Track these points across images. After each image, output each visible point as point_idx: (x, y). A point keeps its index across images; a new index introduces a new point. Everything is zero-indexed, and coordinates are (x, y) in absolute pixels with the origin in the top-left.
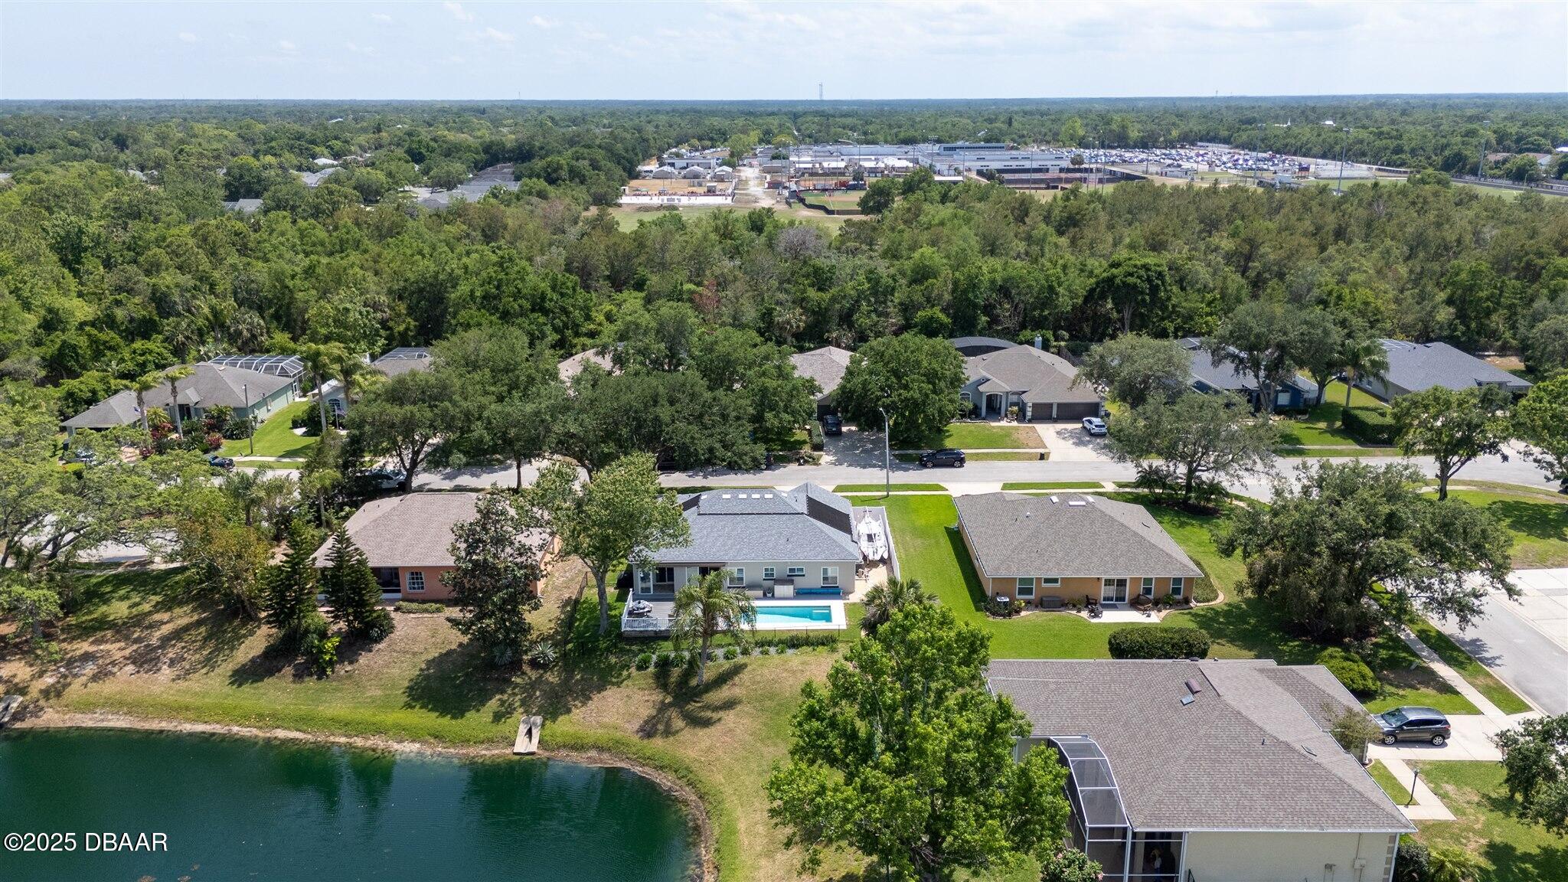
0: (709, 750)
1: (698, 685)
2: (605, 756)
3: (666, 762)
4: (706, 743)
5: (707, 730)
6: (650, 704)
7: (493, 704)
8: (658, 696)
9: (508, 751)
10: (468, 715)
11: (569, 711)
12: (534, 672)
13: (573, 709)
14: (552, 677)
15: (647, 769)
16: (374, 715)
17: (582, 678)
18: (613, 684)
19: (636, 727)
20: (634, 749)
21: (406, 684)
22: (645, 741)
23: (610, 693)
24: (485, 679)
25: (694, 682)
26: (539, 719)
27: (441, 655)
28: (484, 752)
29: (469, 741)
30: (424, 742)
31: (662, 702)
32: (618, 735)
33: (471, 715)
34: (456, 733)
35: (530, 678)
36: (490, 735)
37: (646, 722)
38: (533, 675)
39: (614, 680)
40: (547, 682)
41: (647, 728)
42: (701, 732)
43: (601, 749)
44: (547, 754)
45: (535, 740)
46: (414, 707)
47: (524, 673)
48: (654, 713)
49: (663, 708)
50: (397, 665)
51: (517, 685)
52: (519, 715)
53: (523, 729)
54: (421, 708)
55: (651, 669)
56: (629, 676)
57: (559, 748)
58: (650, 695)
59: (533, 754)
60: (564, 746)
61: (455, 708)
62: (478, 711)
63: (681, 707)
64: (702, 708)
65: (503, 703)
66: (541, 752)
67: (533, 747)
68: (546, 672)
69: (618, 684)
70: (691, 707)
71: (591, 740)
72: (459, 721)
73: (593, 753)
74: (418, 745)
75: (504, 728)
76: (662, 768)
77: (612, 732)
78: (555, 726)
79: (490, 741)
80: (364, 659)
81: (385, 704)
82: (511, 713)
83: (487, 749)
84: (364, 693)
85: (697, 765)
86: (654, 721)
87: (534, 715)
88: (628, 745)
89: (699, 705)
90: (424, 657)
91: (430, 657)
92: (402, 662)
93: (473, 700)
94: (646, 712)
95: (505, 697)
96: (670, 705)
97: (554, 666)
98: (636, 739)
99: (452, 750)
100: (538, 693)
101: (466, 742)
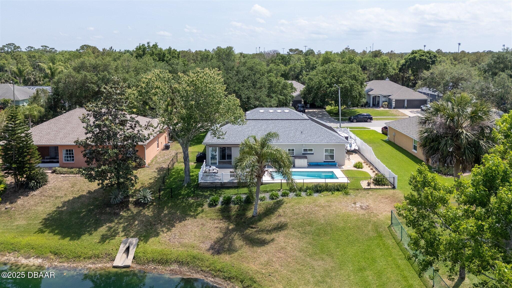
0: (268, 264)
1: (253, 216)
2: (185, 269)
3: (233, 274)
4: (264, 259)
5: (263, 248)
6: (218, 230)
7: (103, 230)
8: (223, 225)
9: (109, 265)
10: (83, 237)
11: (157, 235)
12: (136, 209)
13: (161, 233)
14: (148, 212)
15: (217, 280)
16: (15, 237)
17: (169, 213)
18: (192, 216)
19: (208, 246)
20: (207, 263)
21: (45, 216)
22: (216, 257)
23: (189, 222)
24: (101, 213)
25: (250, 214)
26: (134, 241)
27: (74, 199)
28: (90, 266)
29: (80, 257)
30: (45, 258)
31: (228, 228)
32: (195, 252)
33: (86, 238)
34: (71, 251)
35: (132, 213)
36: (97, 252)
37: (216, 243)
38: (135, 210)
39: (192, 214)
40: (145, 216)
41: (217, 247)
42: (259, 250)
43: (181, 263)
44: (139, 267)
45: (131, 256)
46: (45, 232)
47: (129, 210)
48: (221, 235)
49: (227, 232)
50: (43, 205)
51: (122, 217)
52: (121, 237)
53: (122, 248)
54: (49, 233)
55: (219, 206)
56: (203, 211)
57: (149, 262)
58: (219, 223)
59: (128, 267)
60: (153, 261)
61: (75, 233)
62: (91, 234)
63: (241, 231)
64: (259, 232)
65: (110, 228)
66: (134, 266)
67: (129, 261)
68: (144, 208)
69: (195, 217)
70: (249, 231)
71: (173, 257)
72: (76, 242)
73: (175, 267)
74: (40, 260)
75: (108, 246)
76: (230, 279)
77: (190, 250)
78: (147, 245)
79: (97, 257)
80: (20, 201)
81: (24, 231)
82: (115, 236)
83: (93, 263)
84: (13, 223)
85: (259, 276)
86: (222, 242)
87: (132, 237)
88: (202, 260)
89: (255, 230)
90: (62, 200)
91: (67, 199)
92: (47, 203)
93: (89, 226)
94: (216, 235)
95: (112, 225)
96: (233, 230)
97: (150, 205)
98: (208, 255)
99: (66, 264)
100: (136, 222)
101: (78, 257)
